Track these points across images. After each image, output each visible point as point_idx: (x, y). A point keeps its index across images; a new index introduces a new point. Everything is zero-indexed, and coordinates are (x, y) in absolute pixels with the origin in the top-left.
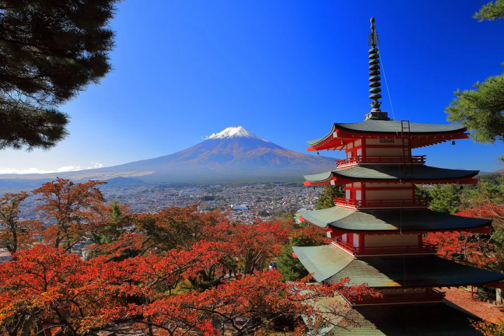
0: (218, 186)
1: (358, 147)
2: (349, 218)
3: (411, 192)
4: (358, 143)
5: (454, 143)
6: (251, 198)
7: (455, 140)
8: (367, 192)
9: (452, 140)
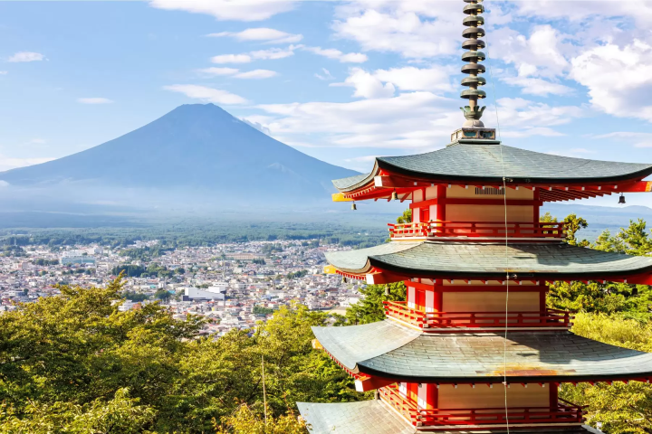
0: (155, 242)
1: (432, 202)
2: (404, 350)
3: (536, 295)
4: (432, 192)
5: (622, 200)
6: (231, 272)
7: (625, 194)
8: (446, 296)
9: (620, 194)
